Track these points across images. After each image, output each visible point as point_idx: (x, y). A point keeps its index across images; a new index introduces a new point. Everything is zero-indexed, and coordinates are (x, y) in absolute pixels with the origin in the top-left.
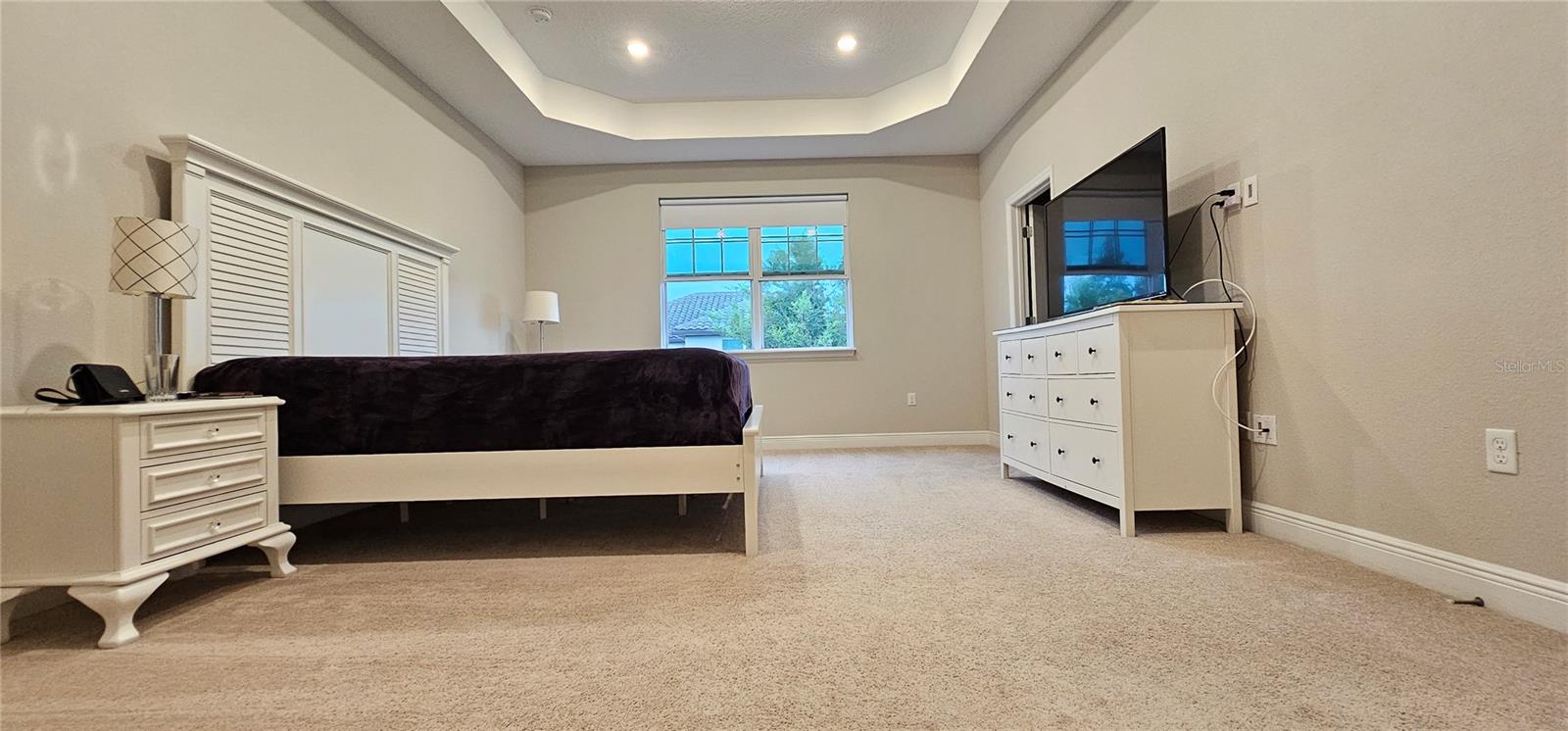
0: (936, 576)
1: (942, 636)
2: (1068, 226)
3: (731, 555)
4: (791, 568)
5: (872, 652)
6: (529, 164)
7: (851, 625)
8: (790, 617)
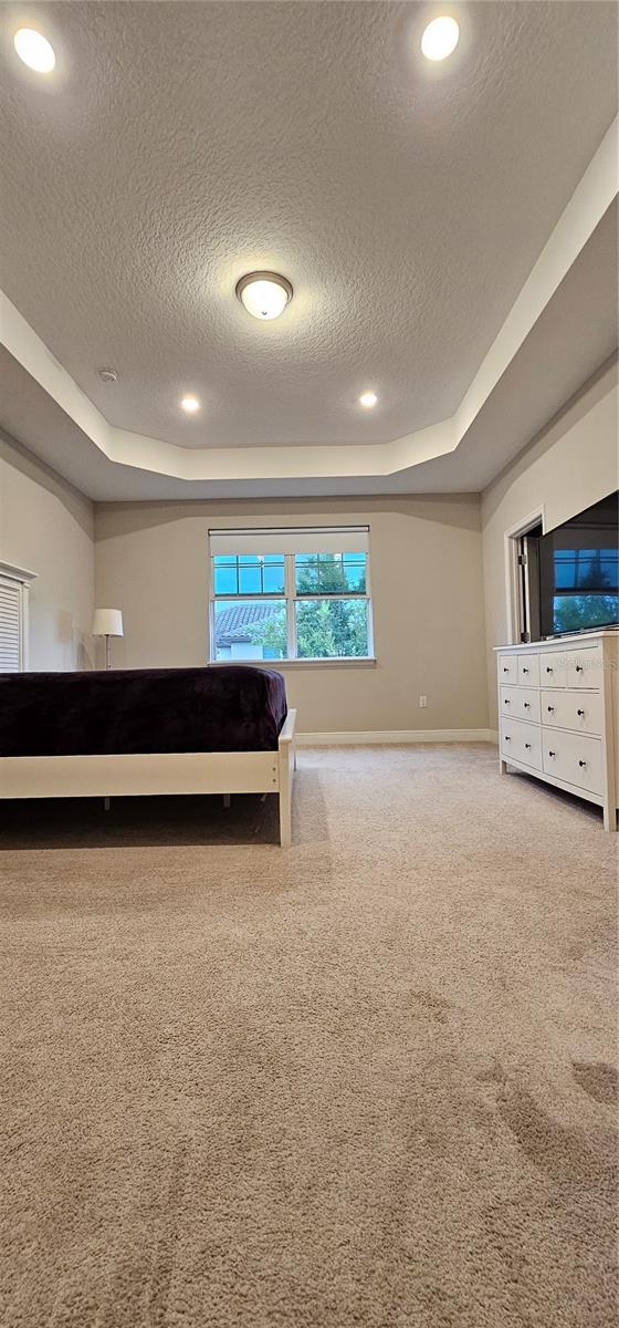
0: (446, 868)
1: (450, 927)
2: (558, 554)
3: (268, 846)
4: (319, 859)
5: (389, 943)
6: (98, 500)
7: (371, 916)
8: (319, 908)
